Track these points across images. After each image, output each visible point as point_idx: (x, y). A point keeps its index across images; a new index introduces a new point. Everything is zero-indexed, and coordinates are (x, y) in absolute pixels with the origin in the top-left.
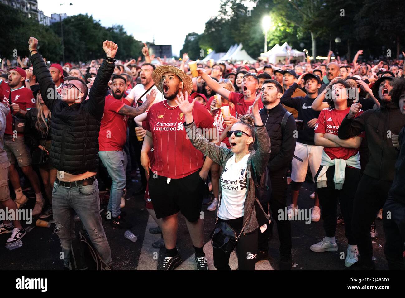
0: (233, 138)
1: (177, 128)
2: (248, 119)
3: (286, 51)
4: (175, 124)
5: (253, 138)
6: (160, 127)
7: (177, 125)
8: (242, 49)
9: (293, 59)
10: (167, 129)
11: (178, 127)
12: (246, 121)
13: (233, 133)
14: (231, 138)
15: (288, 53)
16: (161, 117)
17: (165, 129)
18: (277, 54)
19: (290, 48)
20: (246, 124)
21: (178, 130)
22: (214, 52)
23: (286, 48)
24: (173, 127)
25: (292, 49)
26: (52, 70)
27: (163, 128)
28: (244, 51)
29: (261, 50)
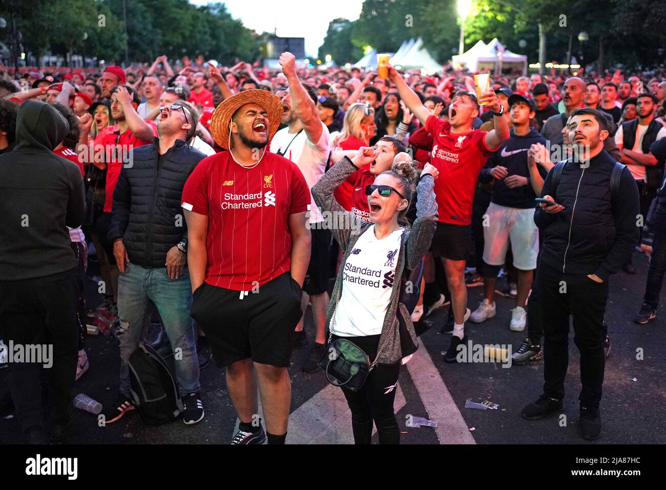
0: (376, 197)
1: (264, 203)
2: (404, 169)
3: (496, 53)
4: (259, 196)
5: (409, 200)
6: (232, 202)
7: (264, 198)
8: (421, 49)
9: (507, 67)
10: (247, 206)
11: (266, 200)
12: (400, 172)
13: (377, 189)
14: (372, 197)
15: (498, 57)
16: (230, 183)
17: (244, 207)
18: (479, 58)
19: (501, 47)
20: (400, 176)
21: (266, 205)
22: (374, 52)
23: (496, 48)
24: (256, 200)
25: (506, 49)
26: (107, 78)
27: (239, 205)
28: (424, 51)
29: (454, 50)
